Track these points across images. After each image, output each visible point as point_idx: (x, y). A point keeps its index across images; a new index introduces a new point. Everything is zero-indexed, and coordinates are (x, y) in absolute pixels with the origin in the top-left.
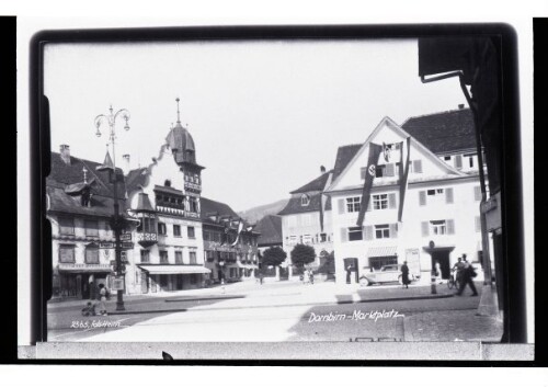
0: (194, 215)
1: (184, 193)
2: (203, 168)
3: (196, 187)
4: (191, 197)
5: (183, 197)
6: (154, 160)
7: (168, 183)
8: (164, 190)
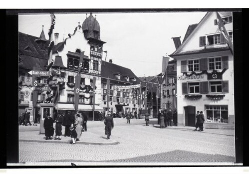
0: (96, 72)
1: (89, 57)
2: (105, 43)
3: (98, 54)
4: (94, 61)
5: (89, 60)
6: (69, 35)
7: (78, 51)
8: (75, 55)
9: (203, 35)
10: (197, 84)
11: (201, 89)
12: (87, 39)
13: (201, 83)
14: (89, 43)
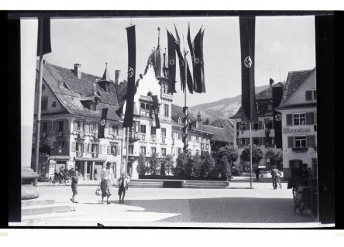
0: (166, 119)
1: (160, 101)
3: (169, 96)
4: (165, 105)
5: (159, 104)
6: (141, 76)
7: (149, 94)
8: (146, 99)
9: (310, 89)
10: (304, 138)
11: (308, 143)
12: (158, 79)
13: (308, 137)
14: (160, 83)
